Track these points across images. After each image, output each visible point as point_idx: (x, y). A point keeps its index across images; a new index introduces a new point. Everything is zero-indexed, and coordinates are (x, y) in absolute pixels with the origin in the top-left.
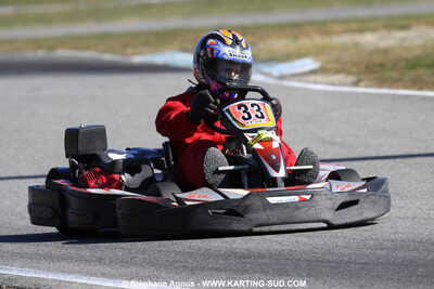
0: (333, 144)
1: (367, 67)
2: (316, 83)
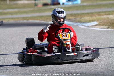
0: (102, 44)
1: (111, 24)
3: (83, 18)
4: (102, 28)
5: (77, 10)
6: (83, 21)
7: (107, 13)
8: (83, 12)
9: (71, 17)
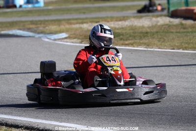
1: (85, 36)
2: (67, 42)
3: (47, 28)
4: (73, 43)
5: (39, 15)
6: (48, 32)
7: (80, 21)
8: (47, 18)
9: (31, 26)
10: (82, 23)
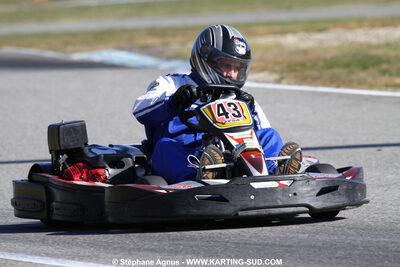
1: (289, 66)
10: (283, 33)
